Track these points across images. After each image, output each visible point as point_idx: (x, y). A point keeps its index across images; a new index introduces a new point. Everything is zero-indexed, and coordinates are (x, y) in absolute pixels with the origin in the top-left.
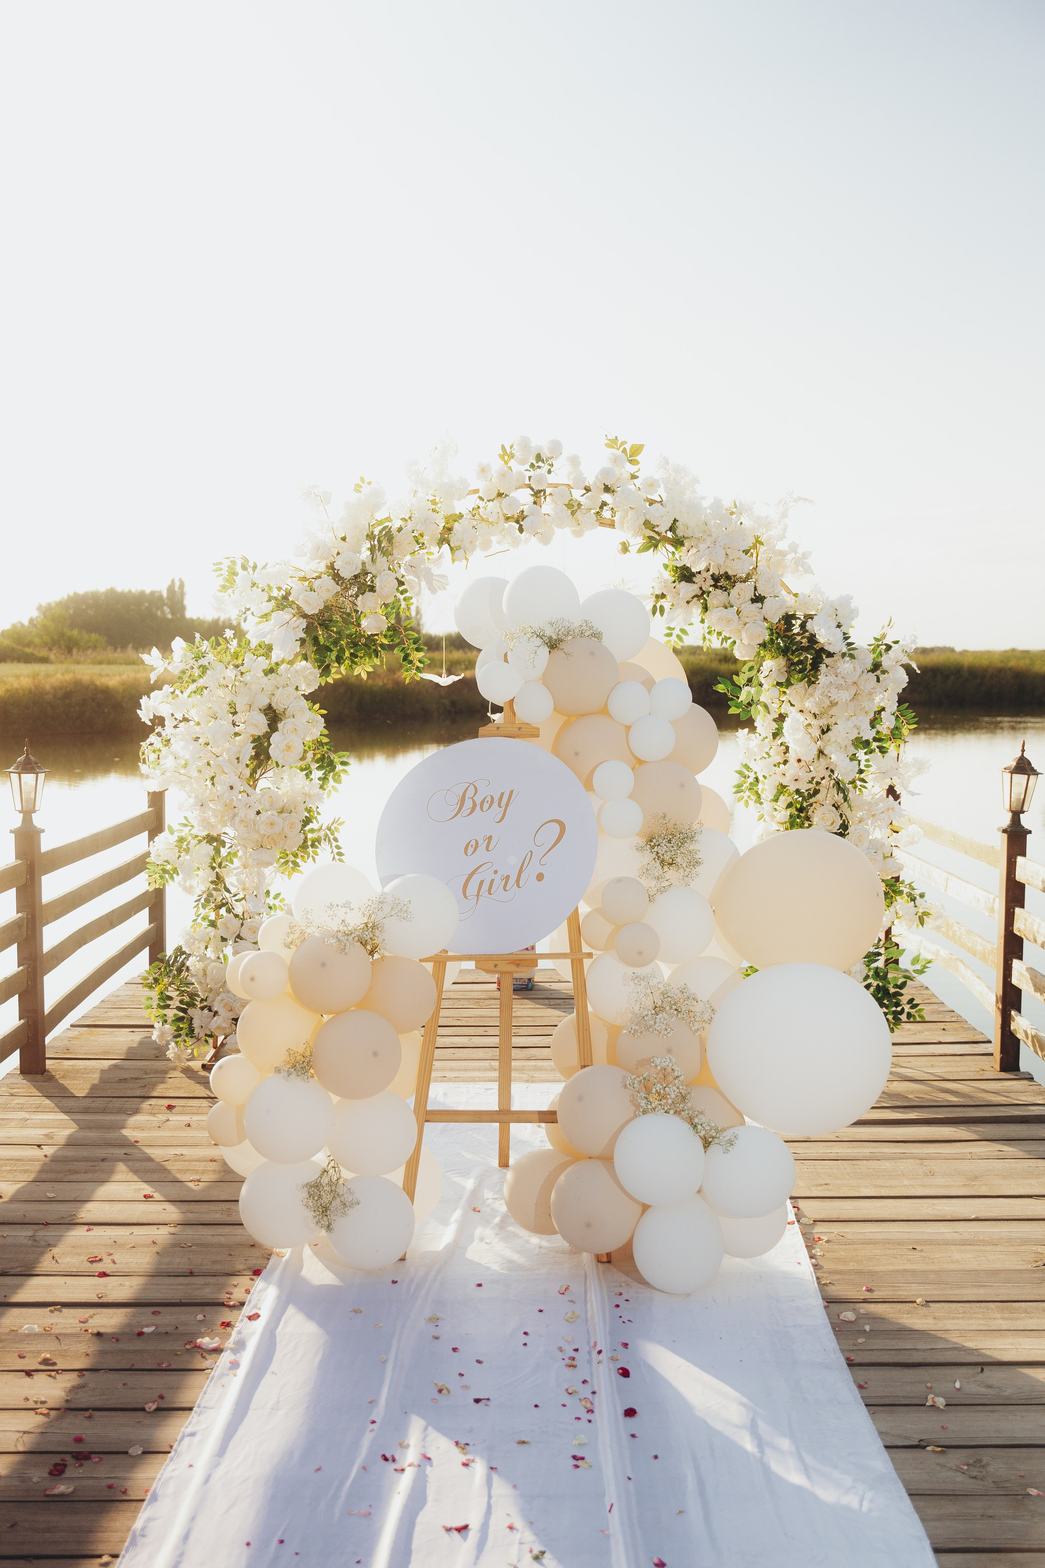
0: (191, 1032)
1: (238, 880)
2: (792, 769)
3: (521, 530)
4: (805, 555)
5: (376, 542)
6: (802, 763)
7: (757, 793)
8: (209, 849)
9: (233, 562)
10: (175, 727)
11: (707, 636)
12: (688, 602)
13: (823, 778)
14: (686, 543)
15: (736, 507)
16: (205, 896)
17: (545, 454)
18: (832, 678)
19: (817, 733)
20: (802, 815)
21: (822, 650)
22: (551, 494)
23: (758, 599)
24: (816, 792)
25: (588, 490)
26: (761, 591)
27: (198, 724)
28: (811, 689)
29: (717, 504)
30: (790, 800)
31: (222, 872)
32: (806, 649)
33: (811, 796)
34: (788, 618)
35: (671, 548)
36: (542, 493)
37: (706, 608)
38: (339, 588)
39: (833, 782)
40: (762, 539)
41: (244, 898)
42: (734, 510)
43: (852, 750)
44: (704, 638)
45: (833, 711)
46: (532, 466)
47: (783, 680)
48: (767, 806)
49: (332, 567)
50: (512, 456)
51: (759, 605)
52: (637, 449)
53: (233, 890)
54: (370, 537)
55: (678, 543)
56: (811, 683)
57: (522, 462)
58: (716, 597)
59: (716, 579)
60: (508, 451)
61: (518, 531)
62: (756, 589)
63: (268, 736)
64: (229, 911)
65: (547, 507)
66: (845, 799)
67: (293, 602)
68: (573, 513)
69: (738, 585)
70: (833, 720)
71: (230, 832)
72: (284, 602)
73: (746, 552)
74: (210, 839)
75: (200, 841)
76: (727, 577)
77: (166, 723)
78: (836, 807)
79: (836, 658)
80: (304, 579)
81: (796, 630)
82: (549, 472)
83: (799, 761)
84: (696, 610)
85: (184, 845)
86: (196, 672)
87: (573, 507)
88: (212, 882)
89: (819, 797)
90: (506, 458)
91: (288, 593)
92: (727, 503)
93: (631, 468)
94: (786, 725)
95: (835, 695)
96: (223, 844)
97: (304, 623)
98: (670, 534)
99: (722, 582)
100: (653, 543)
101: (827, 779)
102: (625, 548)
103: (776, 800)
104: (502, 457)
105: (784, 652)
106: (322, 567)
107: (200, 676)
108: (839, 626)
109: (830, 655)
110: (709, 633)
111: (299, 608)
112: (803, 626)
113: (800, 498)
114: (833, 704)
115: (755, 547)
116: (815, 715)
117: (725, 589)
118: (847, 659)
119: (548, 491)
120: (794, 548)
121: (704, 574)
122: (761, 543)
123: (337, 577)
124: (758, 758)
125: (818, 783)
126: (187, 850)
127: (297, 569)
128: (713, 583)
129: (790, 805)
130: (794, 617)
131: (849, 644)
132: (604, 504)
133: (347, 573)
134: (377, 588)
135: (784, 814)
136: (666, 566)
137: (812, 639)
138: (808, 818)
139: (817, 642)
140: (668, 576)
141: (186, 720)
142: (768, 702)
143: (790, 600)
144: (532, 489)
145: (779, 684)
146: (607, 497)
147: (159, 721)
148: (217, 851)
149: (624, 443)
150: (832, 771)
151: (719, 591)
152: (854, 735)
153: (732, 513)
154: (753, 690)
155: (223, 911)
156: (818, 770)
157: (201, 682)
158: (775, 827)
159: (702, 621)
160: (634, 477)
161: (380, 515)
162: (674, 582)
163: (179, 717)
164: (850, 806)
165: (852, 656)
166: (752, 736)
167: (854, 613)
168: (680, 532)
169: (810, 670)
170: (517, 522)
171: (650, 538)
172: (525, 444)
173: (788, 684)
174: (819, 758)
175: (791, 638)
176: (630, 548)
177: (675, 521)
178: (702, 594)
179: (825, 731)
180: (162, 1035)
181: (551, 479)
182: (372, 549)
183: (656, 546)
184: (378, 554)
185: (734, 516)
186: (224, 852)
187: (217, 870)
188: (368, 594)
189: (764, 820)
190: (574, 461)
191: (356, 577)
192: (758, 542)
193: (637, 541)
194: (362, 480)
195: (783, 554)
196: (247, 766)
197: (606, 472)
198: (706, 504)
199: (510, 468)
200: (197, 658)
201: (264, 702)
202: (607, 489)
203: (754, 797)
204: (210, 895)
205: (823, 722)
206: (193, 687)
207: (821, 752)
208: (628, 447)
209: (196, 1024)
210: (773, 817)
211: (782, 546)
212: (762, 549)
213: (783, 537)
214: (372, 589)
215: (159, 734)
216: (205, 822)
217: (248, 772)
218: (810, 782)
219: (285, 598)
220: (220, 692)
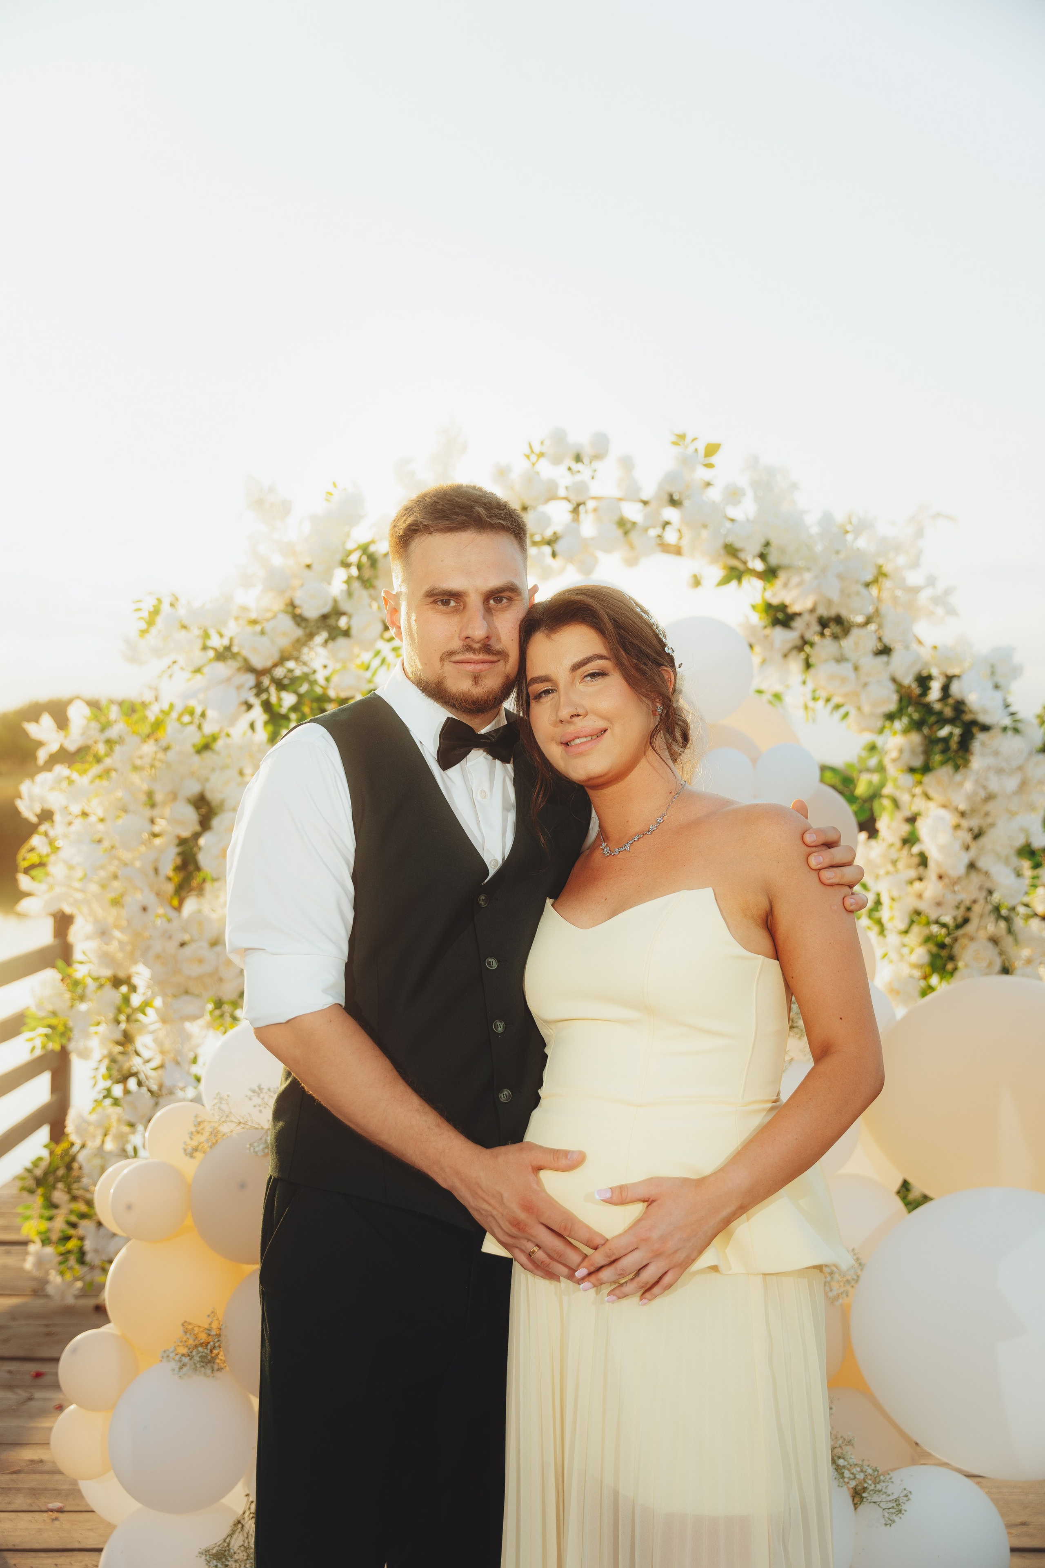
0: (81, 1256)
1: (155, 1040)
2: (931, 888)
3: (554, 555)
4: (948, 592)
5: (354, 571)
6: (946, 880)
7: (879, 923)
8: (114, 996)
9: (159, 600)
10: (70, 824)
11: (811, 704)
12: (785, 656)
13: (975, 902)
14: (782, 576)
15: (851, 523)
16: (106, 1062)
17: (588, 451)
18: (990, 761)
19: (968, 837)
20: (944, 953)
21: (974, 723)
22: (595, 510)
23: (885, 651)
24: (966, 921)
25: (645, 503)
26: (887, 640)
27: (102, 820)
28: (958, 777)
29: (827, 519)
30: (926, 931)
31: (133, 1028)
32: (951, 721)
33: (959, 926)
34: (924, 681)
35: (758, 584)
36: (581, 508)
37: (808, 665)
38: (299, 633)
39: (989, 907)
40: (887, 568)
41: (162, 1066)
42: (849, 528)
43: (1015, 861)
44: (806, 707)
45: (990, 807)
46: (570, 469)
47: (918, 762)
48: (893, 939)
49: (292, 605)
50: (541, 455)
51: (884, 658)
52: (712, 450)
53: (146, 1054)
54: (346, 565)
55: (771, 573)
56: (957, 768)
57: (557, 461)
58: (824, 648)
59: (824, 623)
60: (537, 448)
61: (549, 559)
62: (880, 639)
63: (197, 836)
64: (140, 1084)
65: (588, 527)
66: (1010, 931)
67: (238, 654)
68: (626, 533)
69: (855, 632)
70: (989, 820)
71: (142, 975)
72: (225, 654)
73: (867, 585)
74: (117, 982)
75: (101, 986)
76: (838, 620)
77: (57, 817)
78: (995, 941)
79: (992, 732)
80: (254, 622)
81: (935, 693)
82: (593, 478)
83: (940, 877)
84: (795, 665)
85: (79, 990)
86: (101, 748)
87: (625, 526)
88: (118, 1043)
89: (970, 928)
90: (533, 458)
91: (231, 640)
92: (840, 517)
93: (703, 473)
94: (923, 828)
95: (994, 785)
96: (133, 989)
97: (251, 680)
98: (759, 566)
99: (834, 628)
100: (736, 574)
101: (982, 901)
102: (697, 582)
103: (906, 932)
104: (528, 457)
105: (917, 725)
106: (279, 605)
107: (108, 755)
108: (997, 687)
109: (985, 728)
110: (814, 699)
111: (246, 661)
112: (945, 689)
113: (937, 515)
114: (990, 797)
115: (875, 581)
116: (963, 814)
117: (835, 637)
118: (1010, 733)
119: (591, 504)
120: (931, 581)
121: (806, 617)
122: (885, 575)
123: (299, 619)
124: (882, 872)
125: (969, 909)
126: (82, 998)
127: (245, 609)
128: (818, 628)
129: (929, 939)
130: (930, 678)
131: (1012, 714)
132: (667, 523)
133: (312, 611)
134: (354, 632)
135: (920, 954)
136: (754, 607)
137: (960, 707)
138: (952, 958)
139: (963, 712)
140: (757, 619)
141: (85, 814)
142: (898, 794)
143: (925, 653)
144: (569, 501)
145: (912, 770)
146: (671, 514)
147: (46, 816)
148: (126, 1000)
149: (694, 439)
150: (990, 892)
151: (828, 642)
152: (1020, 841)
153: (847, 532)
154: (876, 778)
155: (132, 1083)
156: (969, 892)
157: (108, 762)
158: (906, 970)
159: (804, 683)
160: (708, 484)
161: (360, 535)
162: (765, 627)
163: (76, 809)
164: (1016, 941)
165: (1016, 730)
166: (873, 842)
167: (1016, 672)
168: (773, 560)
169: (957, 751)
170: (549, 543)
171: (733, 569)
172: (559, 437)
173: (926, 769)
174: (968, 873)
175: (927, 708)
176: (703, 582)
177: (767, 544)
178: (804, 643)
179: (978, 835)
180: (40, 1262)
181: (596, 489)
182: (348, 581)
183: (739, 579)
184: (356, 585)
185: (849, 537)
186: (136, 1000)
187: (123, 1026)
188: (341, 641)
189: (891, 962)
190: (627, 463)
191: (325, 617)
192: (881, 575)
193: (714, 572)
194: (335, 485)
195: (915, 590)
196: (169, 879)
197: (671, 477)
198: (811, 520)
199: (538, 473)
200: (103, 729)
201: (193, 788)
202: (673, 502)
203: (876, 929)
204: (113, 1061)
205: (974, 822)
206: (96, 769)
207: (972, 866)
208: (701, 446)
209: (88, 1245)
210: (902, 956)
211: (914, 578)
212: (887, 584)
213: (915, 564)
214: (346, 633)
215: (46, 835)
216: (106, 958)
217: (170, 888)
218: (958, 907)
219: (228, 648)
220: (136, 778)
